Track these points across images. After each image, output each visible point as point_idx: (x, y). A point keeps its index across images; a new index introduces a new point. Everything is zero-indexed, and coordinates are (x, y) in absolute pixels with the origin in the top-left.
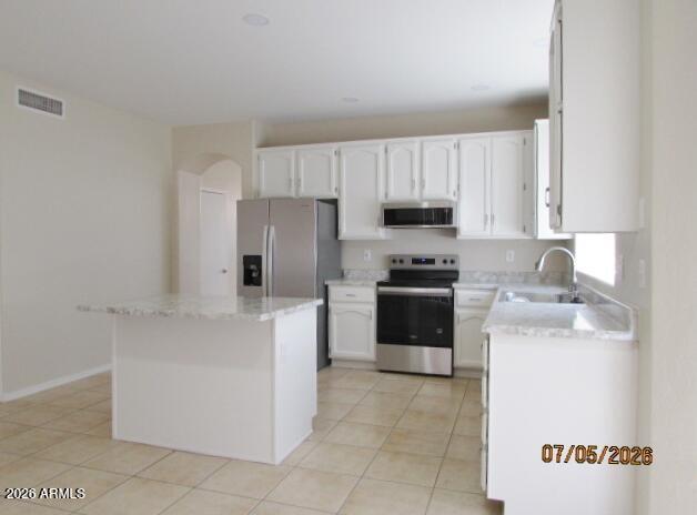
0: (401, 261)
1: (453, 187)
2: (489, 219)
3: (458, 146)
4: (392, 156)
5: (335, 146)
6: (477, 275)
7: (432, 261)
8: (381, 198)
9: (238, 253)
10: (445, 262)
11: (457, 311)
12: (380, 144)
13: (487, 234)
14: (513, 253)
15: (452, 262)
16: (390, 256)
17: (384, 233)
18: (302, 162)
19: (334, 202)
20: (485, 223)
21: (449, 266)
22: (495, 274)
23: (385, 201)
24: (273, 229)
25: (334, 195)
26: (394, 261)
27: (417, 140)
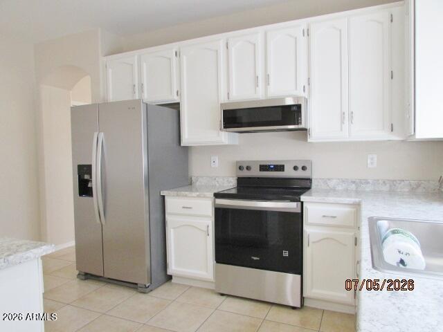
0: (248, 168)
1: (303, 81)
2: (346, 117)
3: (307, 33)
4: (233, 50)
5: (175, 46)
6: (332, 184)
7: (280, 168)
8: (223, 99)
9: (73, 162)
10: (296, 168)
11: (308, 230)
12: (220, 40)
13: (344, 136)
14: (375, 157)
15: (304, 168)
16: (237, 162)
17: (227, 137)
18: (144, 66)
19: (176, 106)
20: (342, 122)
21: (300, 174)
22: (354, 182)
23: (226, 101)
24: (102, 135)
25: (176, 99)
26: (241, 168)
27: (260, 30)
